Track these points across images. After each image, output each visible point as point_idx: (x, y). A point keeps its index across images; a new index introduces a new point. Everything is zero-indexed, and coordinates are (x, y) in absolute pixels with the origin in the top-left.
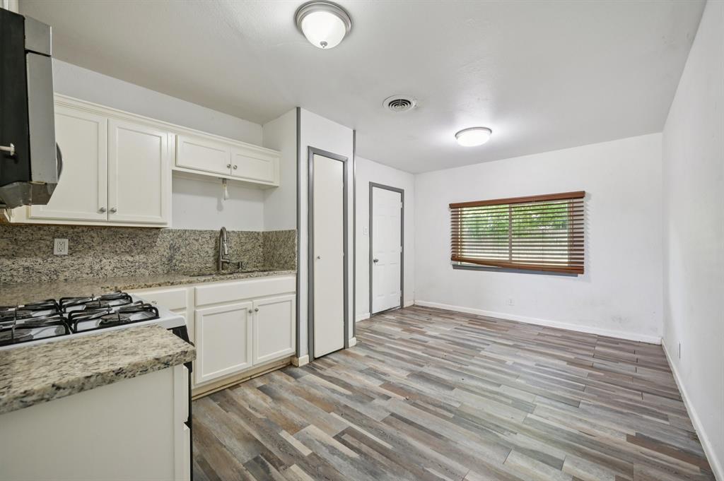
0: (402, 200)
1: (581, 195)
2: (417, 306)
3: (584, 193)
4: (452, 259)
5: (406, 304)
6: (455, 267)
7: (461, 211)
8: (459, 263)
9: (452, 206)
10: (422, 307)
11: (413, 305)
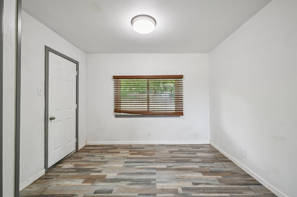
0: (77, 69)
1: (181, 77)
2: (89, 146)
3: (182, 76)
4: (115, 112)
5: (80, 147)
6: (116, 116)
7: (120, 81)
8: (119, 114)
9: (115, 77)
10: (93, 146)
11: (86, 146)
